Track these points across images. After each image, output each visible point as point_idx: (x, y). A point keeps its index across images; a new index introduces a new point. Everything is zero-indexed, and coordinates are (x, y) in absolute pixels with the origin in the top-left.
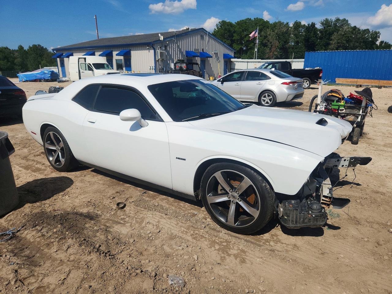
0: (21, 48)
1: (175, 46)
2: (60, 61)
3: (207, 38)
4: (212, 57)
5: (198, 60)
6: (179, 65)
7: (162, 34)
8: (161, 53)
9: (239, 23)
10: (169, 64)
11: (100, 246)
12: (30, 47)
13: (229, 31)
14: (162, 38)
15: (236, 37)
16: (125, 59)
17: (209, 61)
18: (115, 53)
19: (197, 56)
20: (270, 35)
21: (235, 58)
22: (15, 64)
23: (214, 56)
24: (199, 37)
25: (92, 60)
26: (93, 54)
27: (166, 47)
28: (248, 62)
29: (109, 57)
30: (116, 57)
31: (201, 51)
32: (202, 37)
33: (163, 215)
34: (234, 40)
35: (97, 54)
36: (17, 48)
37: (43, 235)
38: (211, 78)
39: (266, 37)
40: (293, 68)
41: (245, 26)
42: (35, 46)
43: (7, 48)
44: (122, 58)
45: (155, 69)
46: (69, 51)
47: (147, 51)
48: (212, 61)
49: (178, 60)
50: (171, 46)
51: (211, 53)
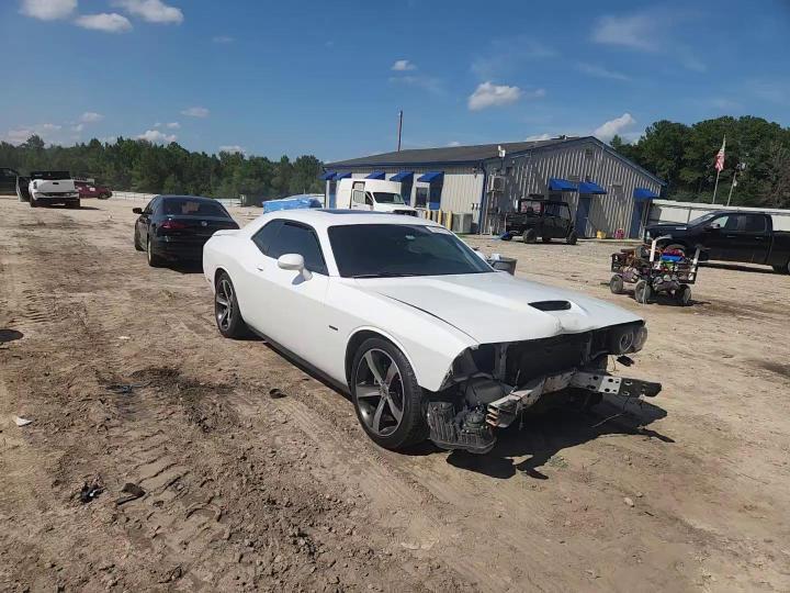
0: (285, 159)
1: (527, 169)
2: (331, 185)
3: (600, 157)
4: (605, 193)
5: (575, 199)
6: (529, 204)
7: (503, 146)
8: (496, 180)
9: (699, 127)
10: (511, 201)
11: (205, 419)
12: (298, 160)
13: (676, 142)
14: (503, 153)
15: (690, 154)
16: (431, 188)
17: (599, 200)
18: (416, 176)
19: (574, 190)
20: (775, 154)
21: (662, 197)
22: (271, 186)
23: (612, 193)
24: (583, 155)
25: (374, 186)
26: (382, 177)
27: (509, 169)
28: (691, 208)
29: (407, 183)
30: (418, 184)
31: (582, 179)
32: (589, 154)
33: (306, 407)
34: (686, 160)
35: (389, 176)
36: (279, 160)
37: (157, 397)
38: (599, 234)
39: (764, 158)
40: (775, 228)
41: (716, 132)
42: (305, 158)
43: (265, 159)
44: (427, 185)
45: (481, 209)
46: (347, 169)
47: (473, 176)
48: (607, 202)
49: (531, 195)
50: (521, 169)
51: (608, 185)
